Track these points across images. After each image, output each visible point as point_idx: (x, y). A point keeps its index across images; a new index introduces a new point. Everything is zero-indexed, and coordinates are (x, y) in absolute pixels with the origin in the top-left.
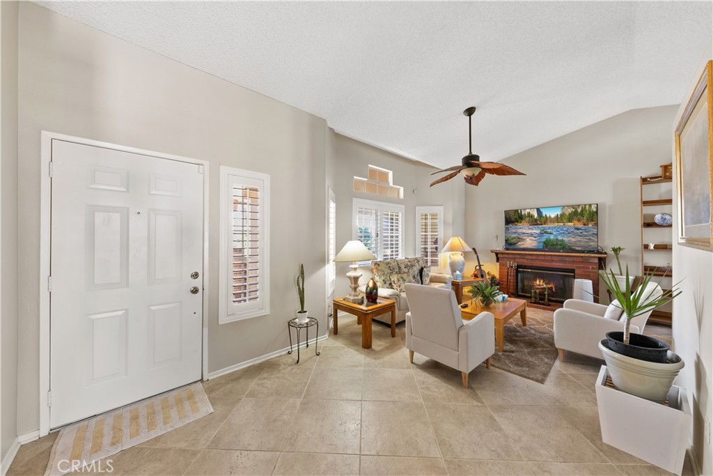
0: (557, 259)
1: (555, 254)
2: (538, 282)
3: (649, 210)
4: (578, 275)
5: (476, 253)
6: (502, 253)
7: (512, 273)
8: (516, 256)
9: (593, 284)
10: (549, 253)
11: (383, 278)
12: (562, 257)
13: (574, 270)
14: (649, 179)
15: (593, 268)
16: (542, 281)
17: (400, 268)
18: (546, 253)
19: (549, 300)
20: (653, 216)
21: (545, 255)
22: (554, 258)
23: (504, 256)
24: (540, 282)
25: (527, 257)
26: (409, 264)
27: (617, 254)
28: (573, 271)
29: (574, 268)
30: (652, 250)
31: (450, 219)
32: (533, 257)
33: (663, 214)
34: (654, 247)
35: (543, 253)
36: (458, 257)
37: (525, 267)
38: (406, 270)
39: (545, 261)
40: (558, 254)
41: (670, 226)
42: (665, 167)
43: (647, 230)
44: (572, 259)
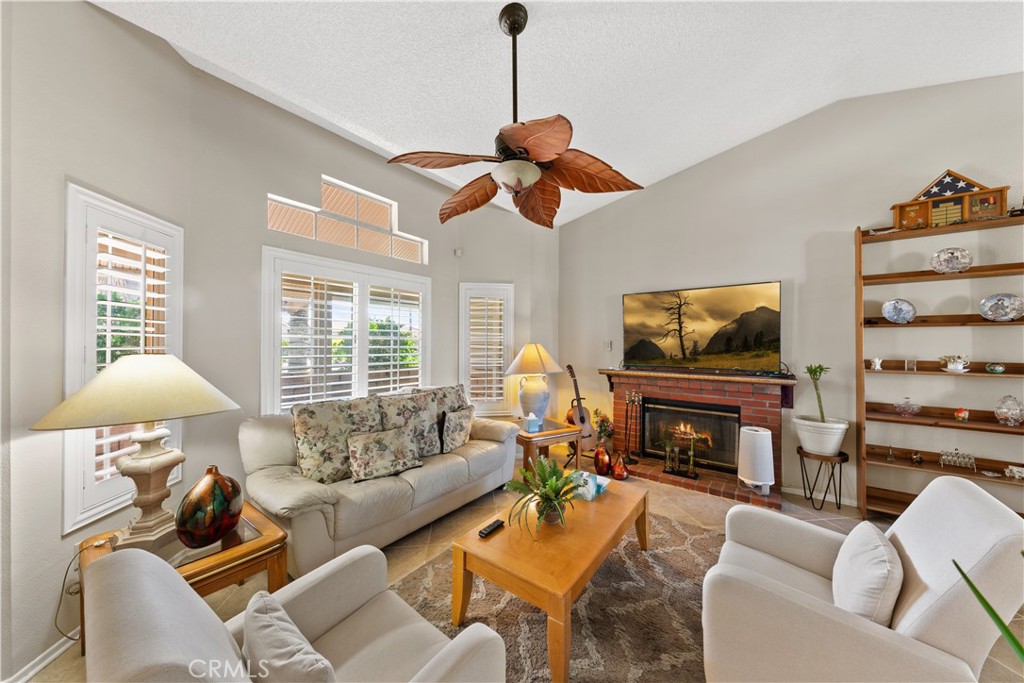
0: (710, 386)
1: (706, 377)
2: (682, 428)
3: (871, 293)
4: (748, 417)
5: (573, 375)
6: (618, 376)
7: (635, 411)
8: (641, 381)
9: (773, 435)
10: (696, 376)
11: (321, 446)
12: (720, 384)
13: (739, 407)
14: (872, 233)
15: (771, 405)
16: (689, 427)
17: (383, 416)
18: (692, 376)
19: (696, 464)
20: (879, 306)
21: (689, 379)
22: (705, 386)
23: (622, 380)
24: (685, 427)
25: (659, 383)
26: (410, 405)
27: (815, 380)
28: (736, 410)
29: (739, 404)
30: (878, 372)
31: (526, 310)
32: (670, 384)
33: (898, 300)
34: (882, 366)
35: (686, 376)
36: (537, 384)
37: (657, 401)
38: (401, 420)
39: (690, 390)
40: (711, 377)
41: (909, 324)
42: (901, 209)
43: (869, 333)
44: (735, 388)
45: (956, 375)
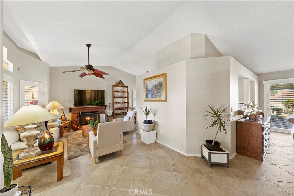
0: (94, 108)
2: (87, 118)
3: (115, 93)
4: (101, 112)
5: (62, 109)
6: (73, 108)
8: (80, 109)
14: (114, 85)
15: (103, 110)
16: (89, 117)
20: (115, 95)
25: (84, 109)
27: (109, 105)
28: (98, 112)
37: (84, 113)
39: (90, 109)
41: (117, 98)
42: (116, 83)
43: (114, 99)
44: (98, 108)
45: (121, 104)
